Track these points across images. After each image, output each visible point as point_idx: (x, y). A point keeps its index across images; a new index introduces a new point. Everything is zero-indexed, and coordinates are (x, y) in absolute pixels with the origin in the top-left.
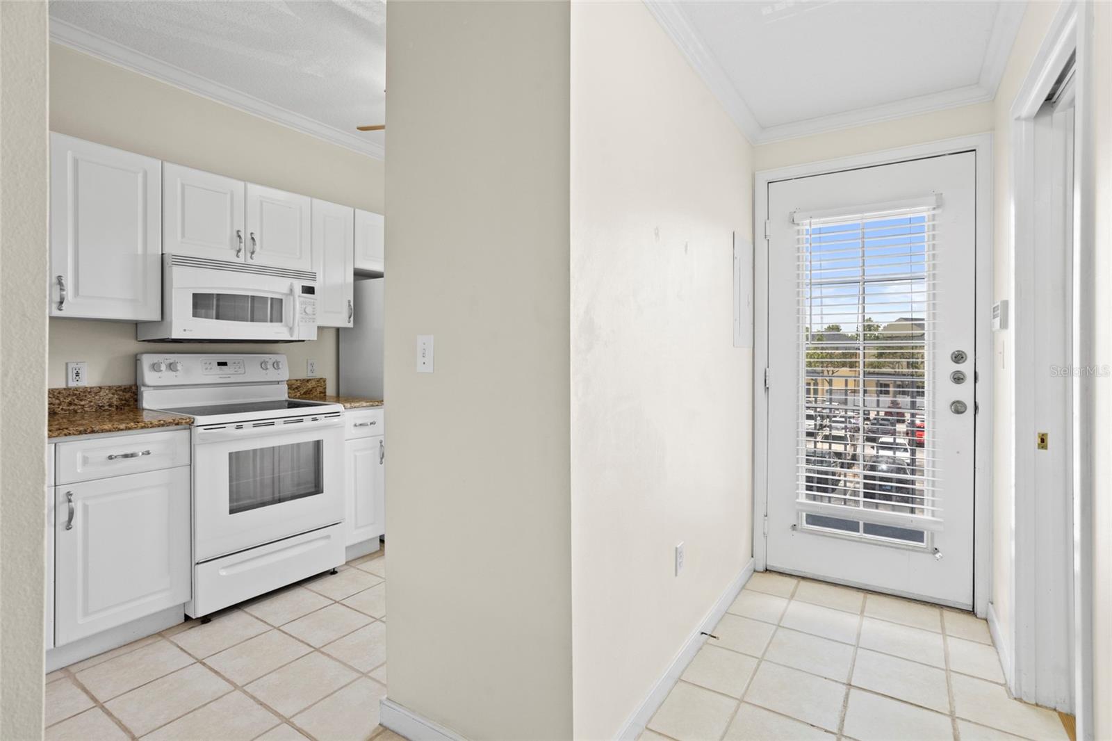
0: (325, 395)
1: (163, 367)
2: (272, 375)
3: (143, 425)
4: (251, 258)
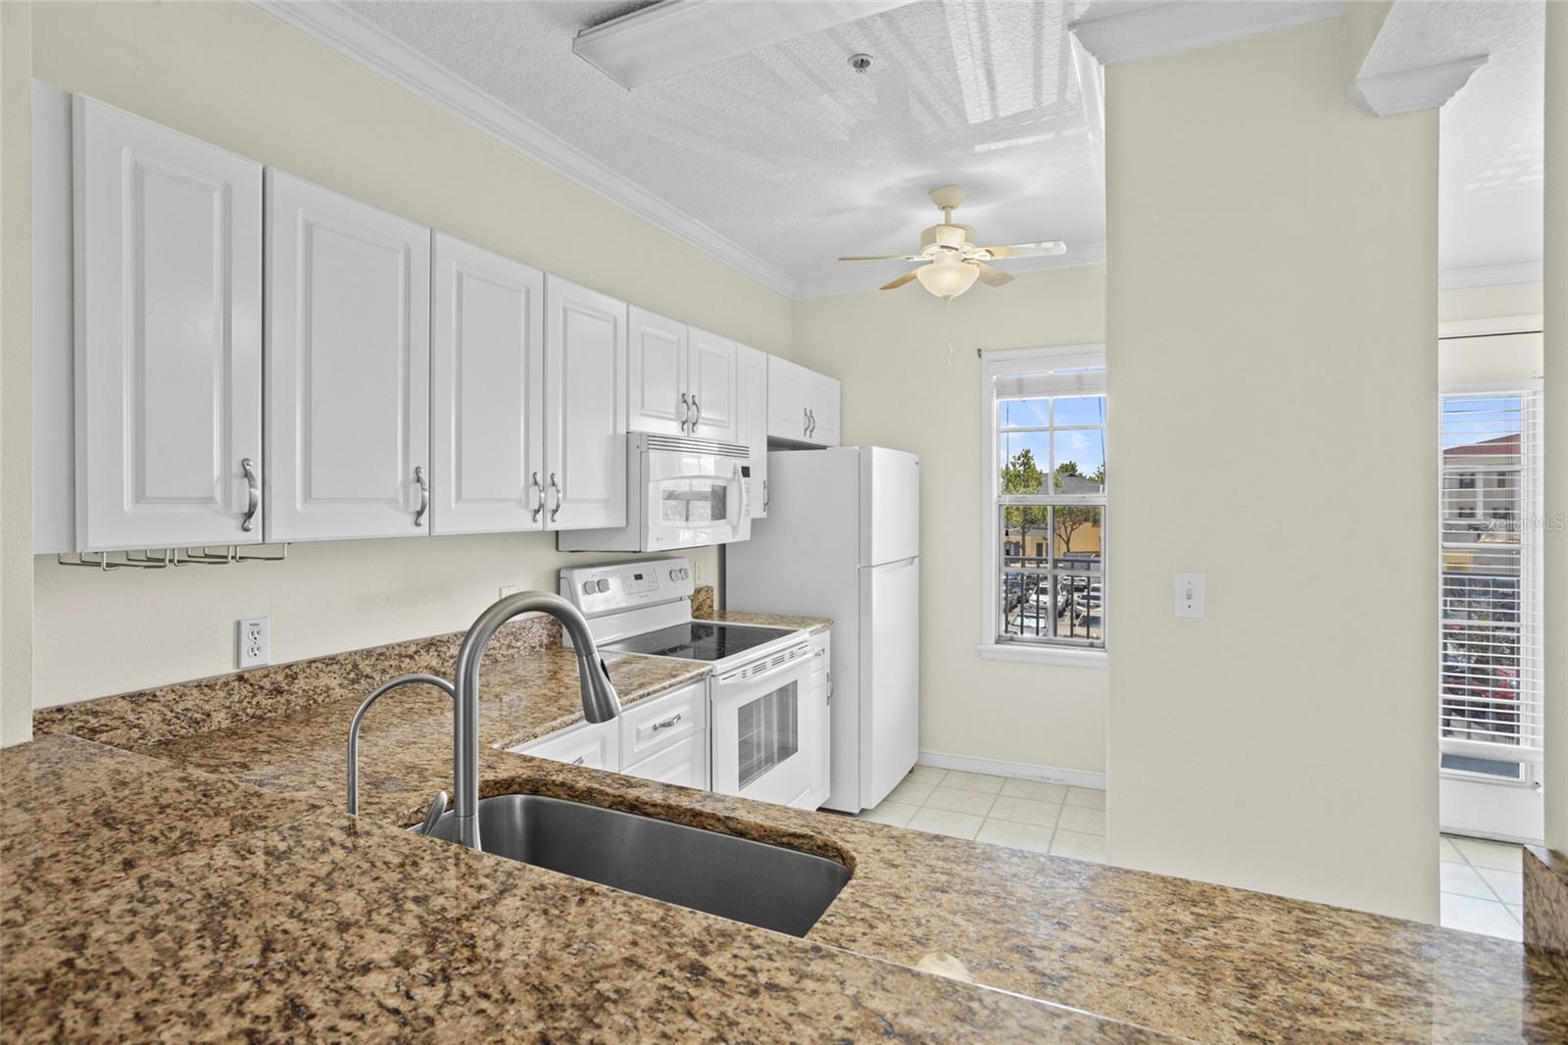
0: (713, 611)
1: (594, 587)
2: (680, 588)
4: (693, 431)
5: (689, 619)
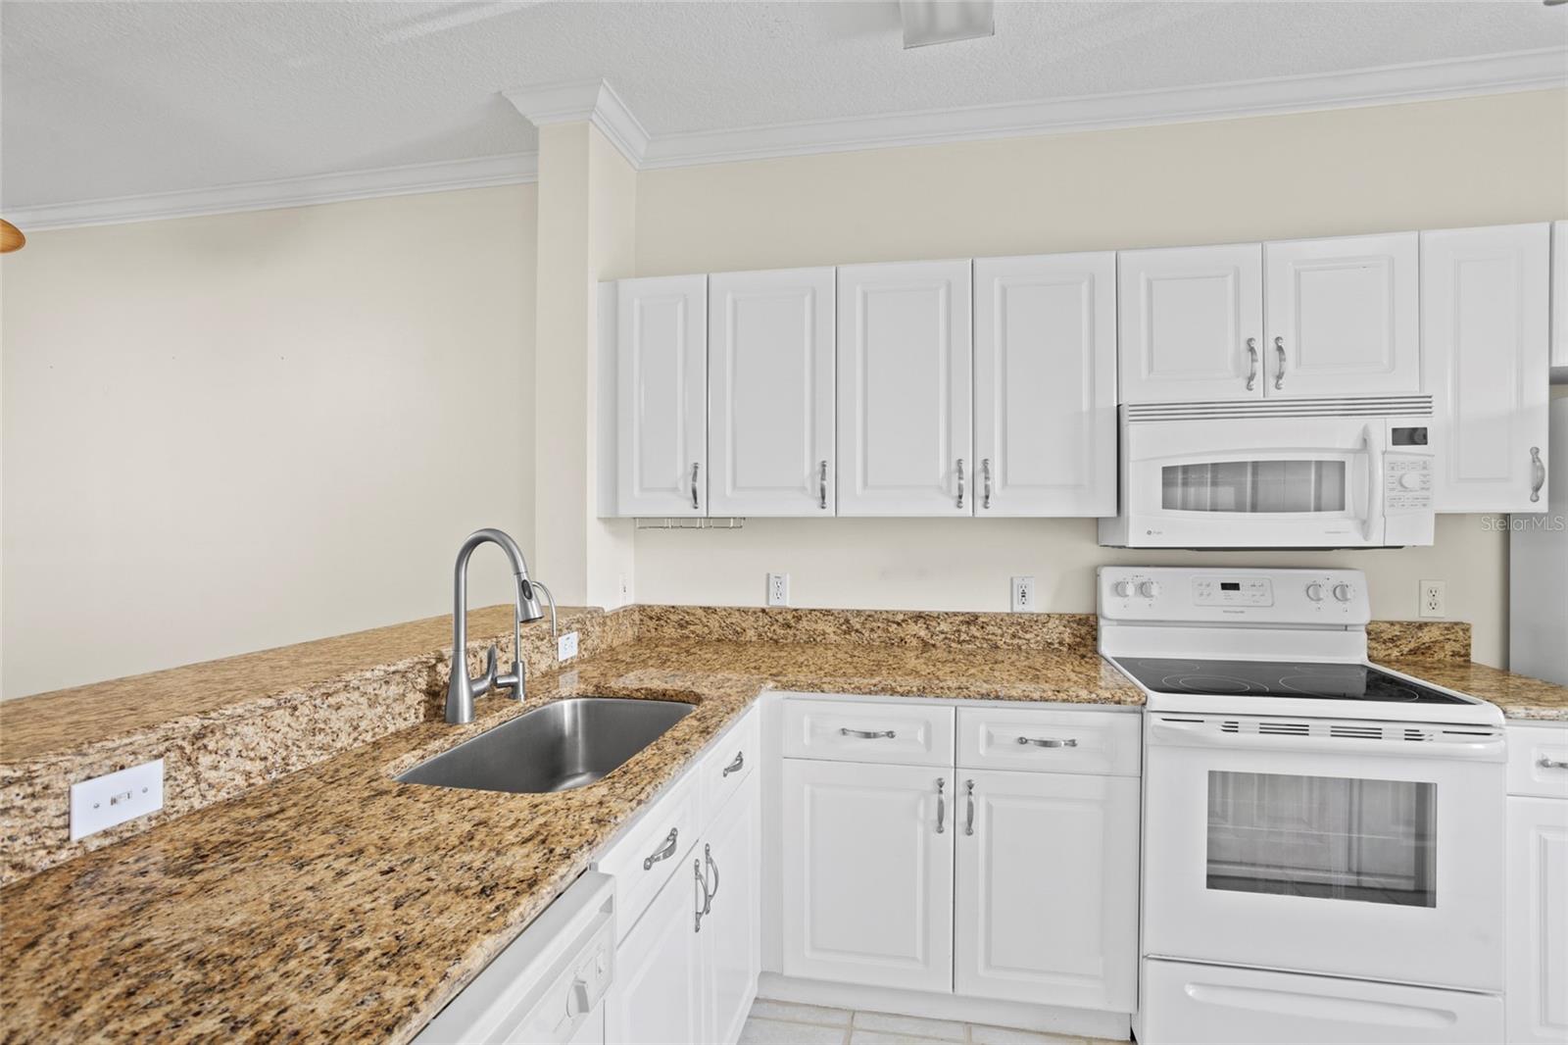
0: (1469, 661)
1: (1130, 590)
2: (1330, 611)
3: (1066, 697)
4: (1278, 387)
5: (1360, 657)
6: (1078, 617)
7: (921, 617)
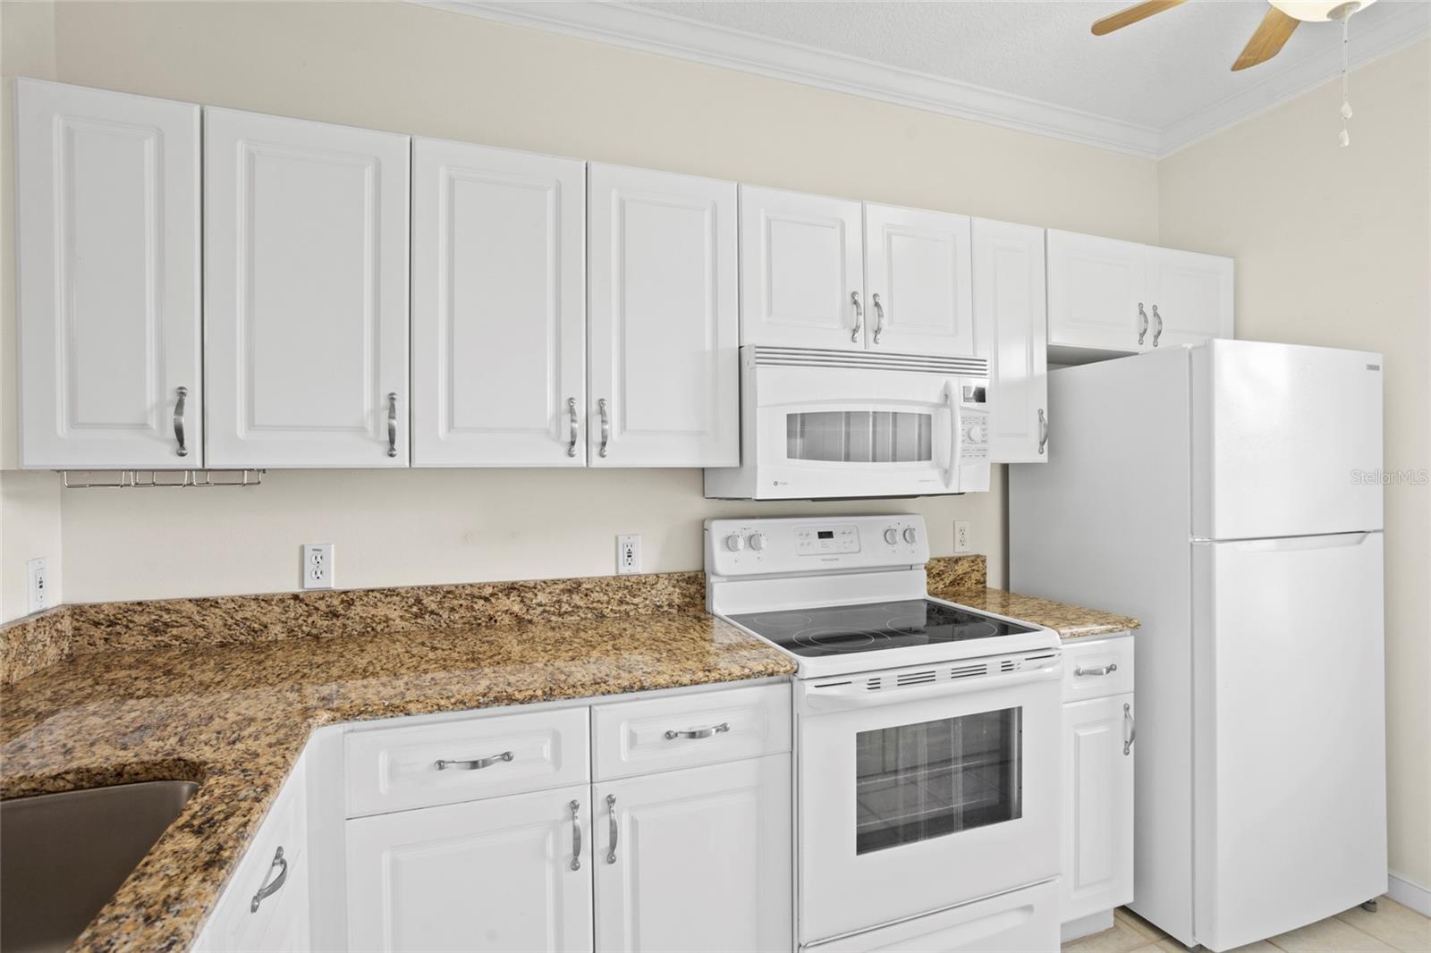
0: (985, 587)
1: (741, 543)
3: (718, 676)
4: (876, 341)
5: (922, 594)
6: (687, 575)
7: (515, 589)
